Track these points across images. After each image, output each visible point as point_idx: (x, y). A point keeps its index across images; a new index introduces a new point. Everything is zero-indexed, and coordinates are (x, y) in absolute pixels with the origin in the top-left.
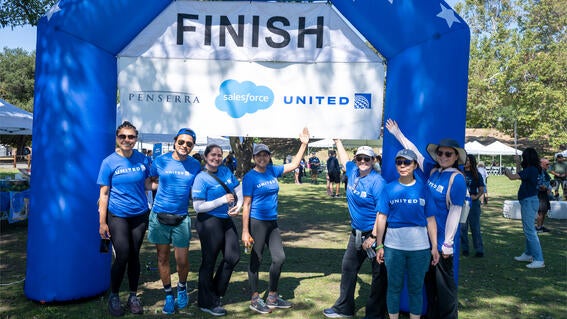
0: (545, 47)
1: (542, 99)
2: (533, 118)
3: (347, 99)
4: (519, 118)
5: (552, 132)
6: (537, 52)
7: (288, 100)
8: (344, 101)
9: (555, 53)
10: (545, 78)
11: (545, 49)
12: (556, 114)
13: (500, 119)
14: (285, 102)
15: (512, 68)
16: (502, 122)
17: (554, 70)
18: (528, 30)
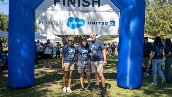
0: (162, 7)
1: (161, 24)
2: (158, 30)
3: (108, 23)
4: (154, 30)
5: (164, 34)
6: (159, 8)
7: (89, 23)
8: (107, 23)
9: (165, 9)
10: (162, 17)
11: (162, 8)
12: (165, 28)
13: (147, 31)
14: (89, 24)
15: (151, 14)
16: (148, 32)
17: (164, 14)
18: (157, 1)
